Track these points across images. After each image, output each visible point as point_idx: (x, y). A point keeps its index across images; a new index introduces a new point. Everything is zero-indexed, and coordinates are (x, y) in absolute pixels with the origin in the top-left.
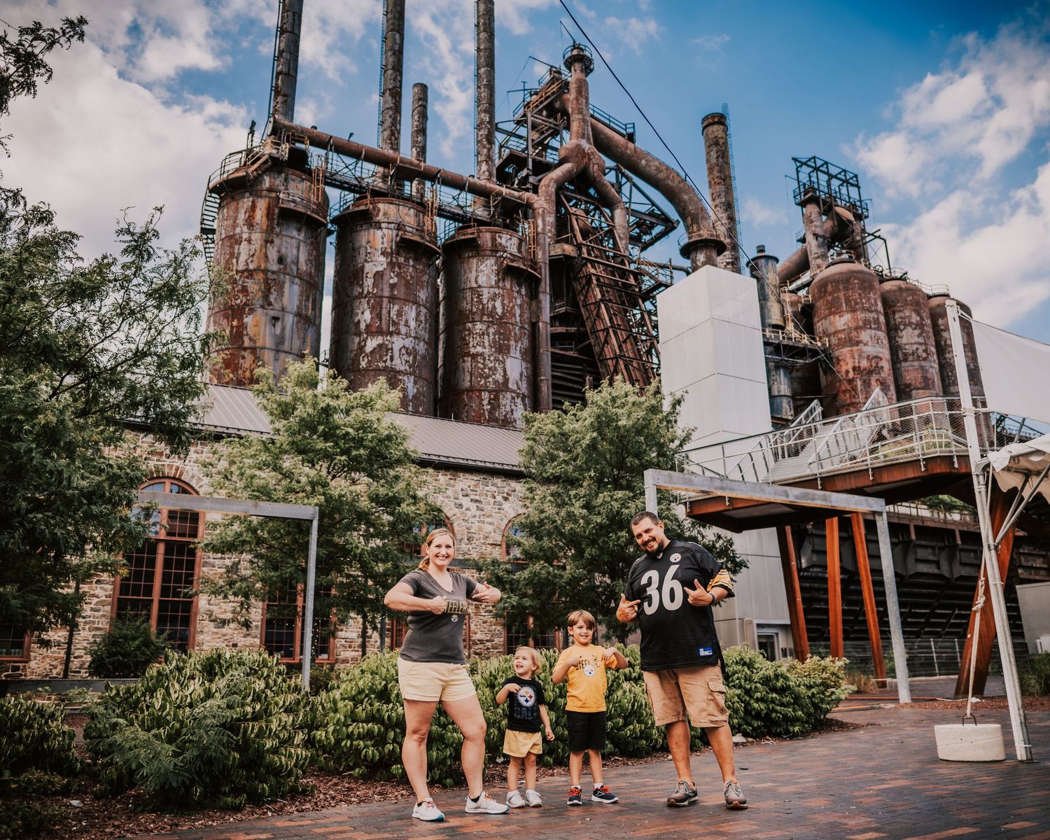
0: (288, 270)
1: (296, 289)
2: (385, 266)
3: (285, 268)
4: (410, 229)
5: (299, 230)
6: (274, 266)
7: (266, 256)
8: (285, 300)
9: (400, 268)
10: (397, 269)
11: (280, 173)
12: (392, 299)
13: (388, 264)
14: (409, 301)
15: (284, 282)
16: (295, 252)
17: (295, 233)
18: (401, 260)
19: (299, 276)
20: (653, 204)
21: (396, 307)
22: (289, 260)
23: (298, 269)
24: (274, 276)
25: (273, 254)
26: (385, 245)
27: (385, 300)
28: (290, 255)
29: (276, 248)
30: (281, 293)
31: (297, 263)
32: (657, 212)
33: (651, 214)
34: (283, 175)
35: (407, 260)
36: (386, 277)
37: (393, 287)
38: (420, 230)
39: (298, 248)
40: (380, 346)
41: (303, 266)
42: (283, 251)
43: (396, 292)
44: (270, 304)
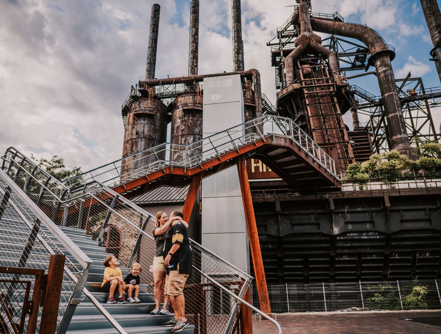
0: (140, 136)
1: (143, 143)
2: (180, 123)
3: (138, 136)
4: (190, 105)
5: (144, 120)
6: (134, 137)
7: (132, 134)
8: (138, 148)
9: (185, 122)
10: (184, 123)
11: (137, 101)
12: (182, 136)
13: (181, 122)
14: (189, 135)
15: (138, 141)
16: (142, 129)
17: (143, 122)
18: (186, 118)
19: (145, 137)
20: (358, 46)
21: (184, 139)
22: (140, 133)
23: (144, 135)
24: (135, 140)
25: (134, 132)
26: (180, 115)
27: (180, 137)
28: (140, 130)
29: (135, 130)
30: (137, 146)
31: (143, 132)
32: (361, 49)
33: (358, 51)
34: (138, 101)
35: (189, 118)
36: (180, 127)
37: (183, 130)
38: (195, 103)
39: (144, 127)
40: (178, 156)
41: (146, 133)
42: (138, 130)
43: (184, 133)
44: (133, 151)
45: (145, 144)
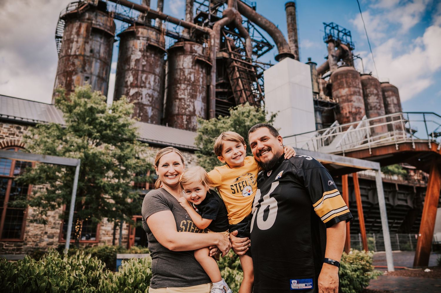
0: (95, 56)
1: (98, 65)
2: (141, 56)
3: (93, 55)
4: (153, 41)
5: (101, 38)
6: (88, 54)
7: (85, 49)
8: (93, 69)
10: (146, 58)
11: (93, 12)
12: (143, 71)
14: (151, 73)
15: (92, 61)
16: (98, 48)
17: (99, 39)
18: (148, 54)
19: (100, 59)
20: (263, 37)
21: (145, 75)
23: (99, 56)
24: (88, 58)
25: (88, 48)
26: (141, 47)
27: (140, 72)
28: (96, 49)
29: (89, 46)
30: (91, 66)
31: (99, 52)
33: (262, 42)
34: (95, 13)
35: (151, 54)
36: (141, 61)
37: (144, 66)
38: (158, 41)
39: (100, 46)
40: (137, 93)
41: (102, 55)
42: (93, 47)
43: (145, 69)
44: (85, 71)
45: (100, 67)
